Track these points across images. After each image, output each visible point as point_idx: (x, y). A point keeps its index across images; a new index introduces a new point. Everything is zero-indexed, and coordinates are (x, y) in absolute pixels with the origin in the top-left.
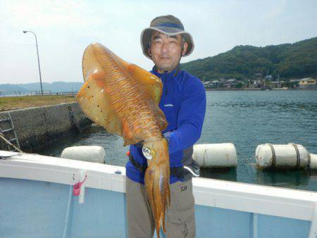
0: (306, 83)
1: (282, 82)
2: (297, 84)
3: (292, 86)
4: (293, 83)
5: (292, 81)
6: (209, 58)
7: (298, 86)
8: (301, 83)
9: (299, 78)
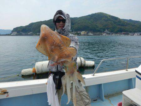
0: (83, 33)
1: (75, 33)
2: (80, 33)
3: (79, 34)
4: (79, 33)
5: (79, 32)
6: (45, 21)
7: (81, 34)
8: (82, 33)
9: (81, 31)
